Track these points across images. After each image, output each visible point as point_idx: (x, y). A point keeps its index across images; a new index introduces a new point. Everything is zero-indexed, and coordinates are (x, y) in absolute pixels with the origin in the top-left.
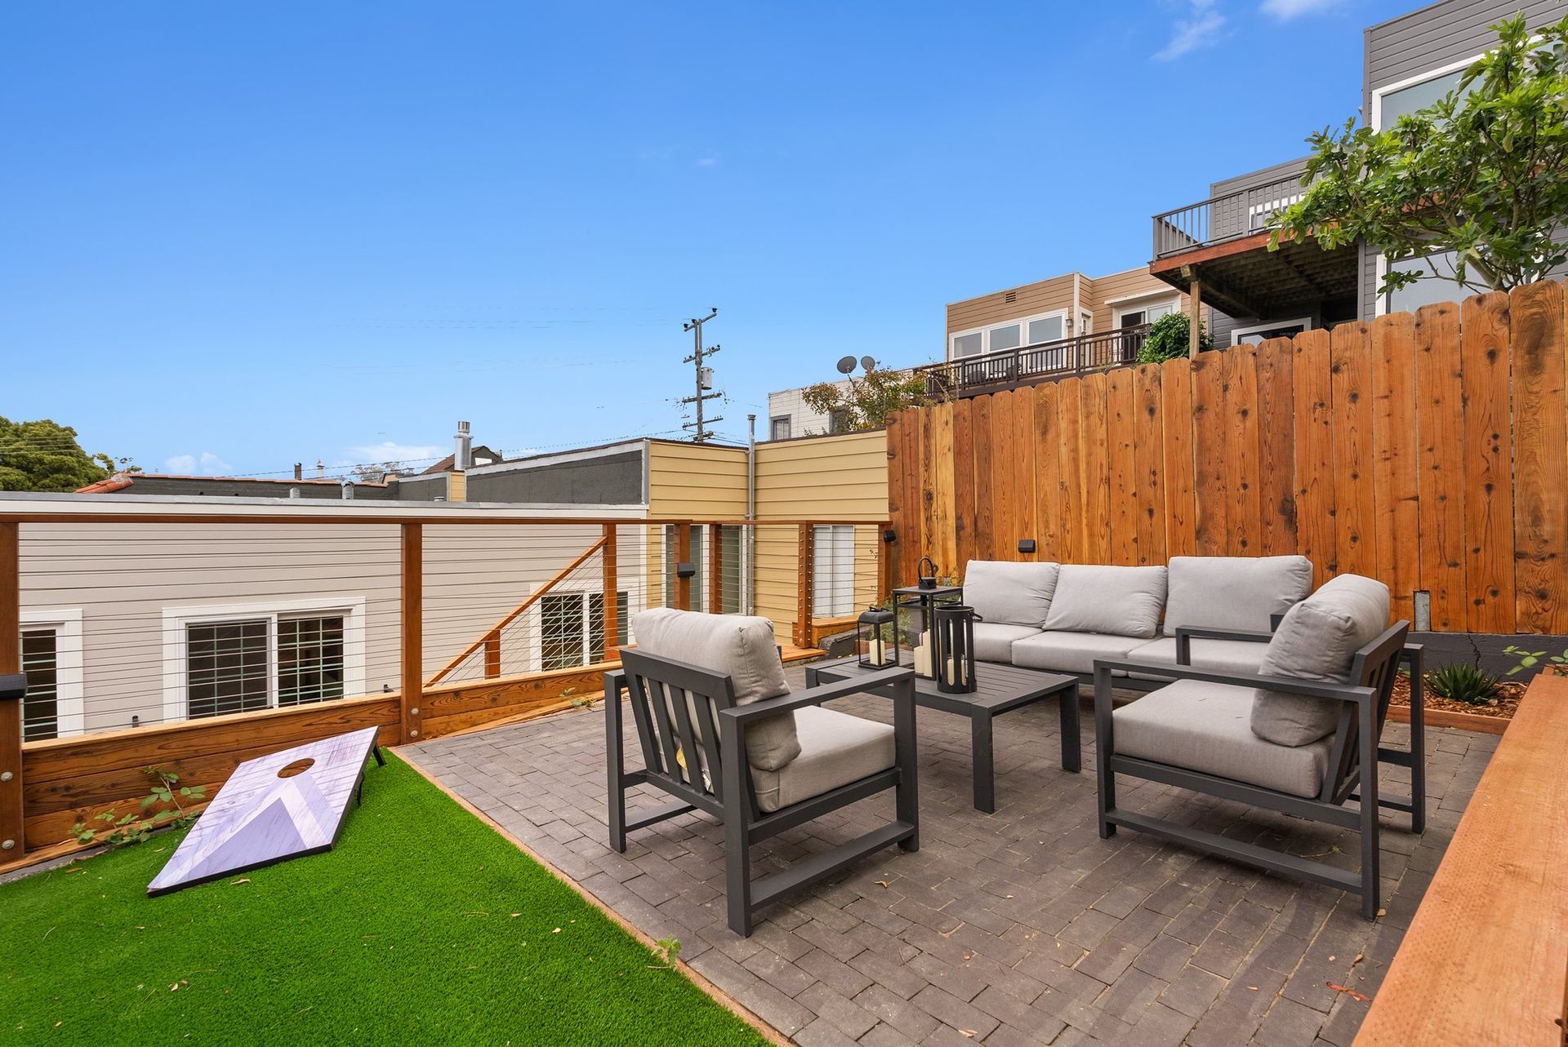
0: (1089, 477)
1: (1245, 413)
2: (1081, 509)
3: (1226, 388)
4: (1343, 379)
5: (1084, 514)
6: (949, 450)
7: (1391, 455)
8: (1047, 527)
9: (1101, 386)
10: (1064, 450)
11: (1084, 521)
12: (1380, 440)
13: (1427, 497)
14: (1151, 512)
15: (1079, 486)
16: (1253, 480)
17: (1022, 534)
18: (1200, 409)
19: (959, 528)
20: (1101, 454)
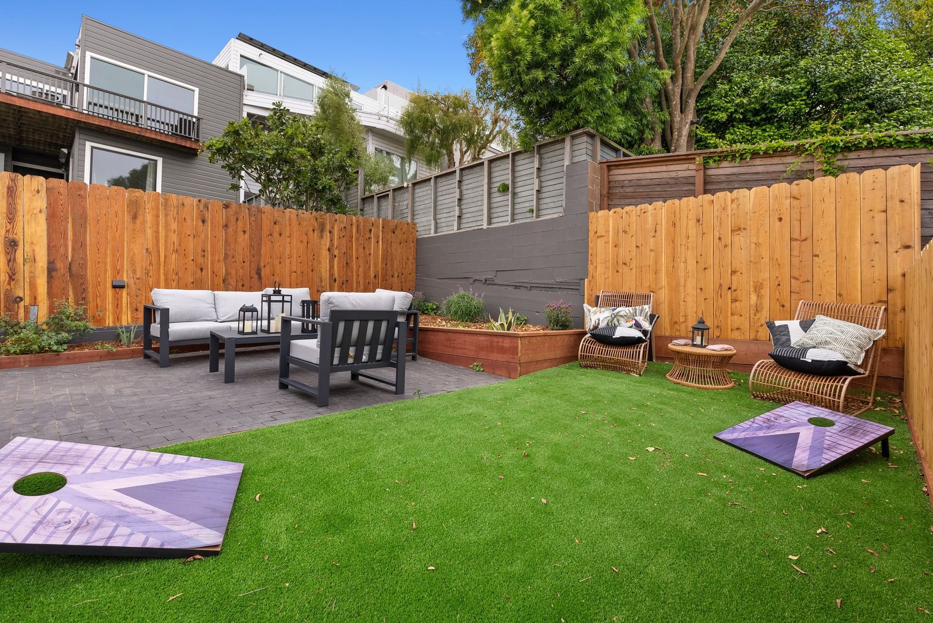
0: (166, 248)
1: (244, 232)
2: (160, 265)
3: (237, 220)
4: (277, 227)
5: (162, 268)
6: (41, 211)
7: (290, 257)
8: (134, 272)
9: (175, 202)
10: (149, 232)
11: (162, 272)
12: (288, 252)
13: (299, 272)
14: (202, 269)
15: (159, 252)
16: (247, 260)
17: (115, 277)
18: (226, 226)
19: (51, 270)
20: (174, 238)
